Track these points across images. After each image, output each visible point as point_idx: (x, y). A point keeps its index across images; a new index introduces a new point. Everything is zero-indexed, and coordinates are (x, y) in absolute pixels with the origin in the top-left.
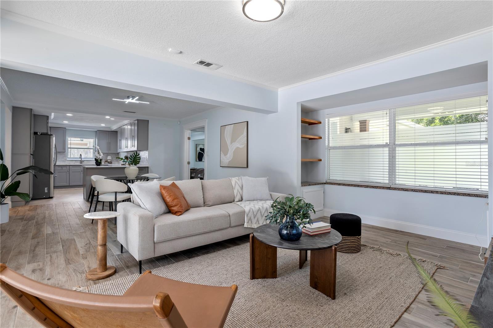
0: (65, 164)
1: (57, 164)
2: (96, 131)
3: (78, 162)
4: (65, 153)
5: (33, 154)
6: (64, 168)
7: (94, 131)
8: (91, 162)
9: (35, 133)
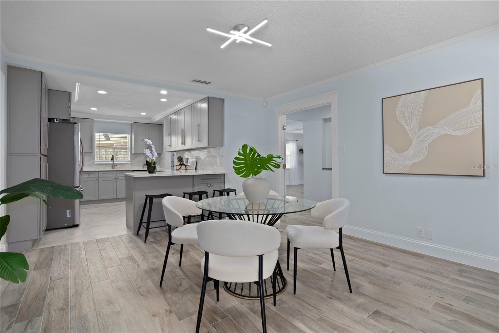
0: (93, 170)
1: (84, 170)
2: (132, 124)
3: (109, 167)
4: (92, 154)
5: (46, 154)
6: (92, 176)
7: (129, 124)
8: (125, 166)
9: (50, 120)
